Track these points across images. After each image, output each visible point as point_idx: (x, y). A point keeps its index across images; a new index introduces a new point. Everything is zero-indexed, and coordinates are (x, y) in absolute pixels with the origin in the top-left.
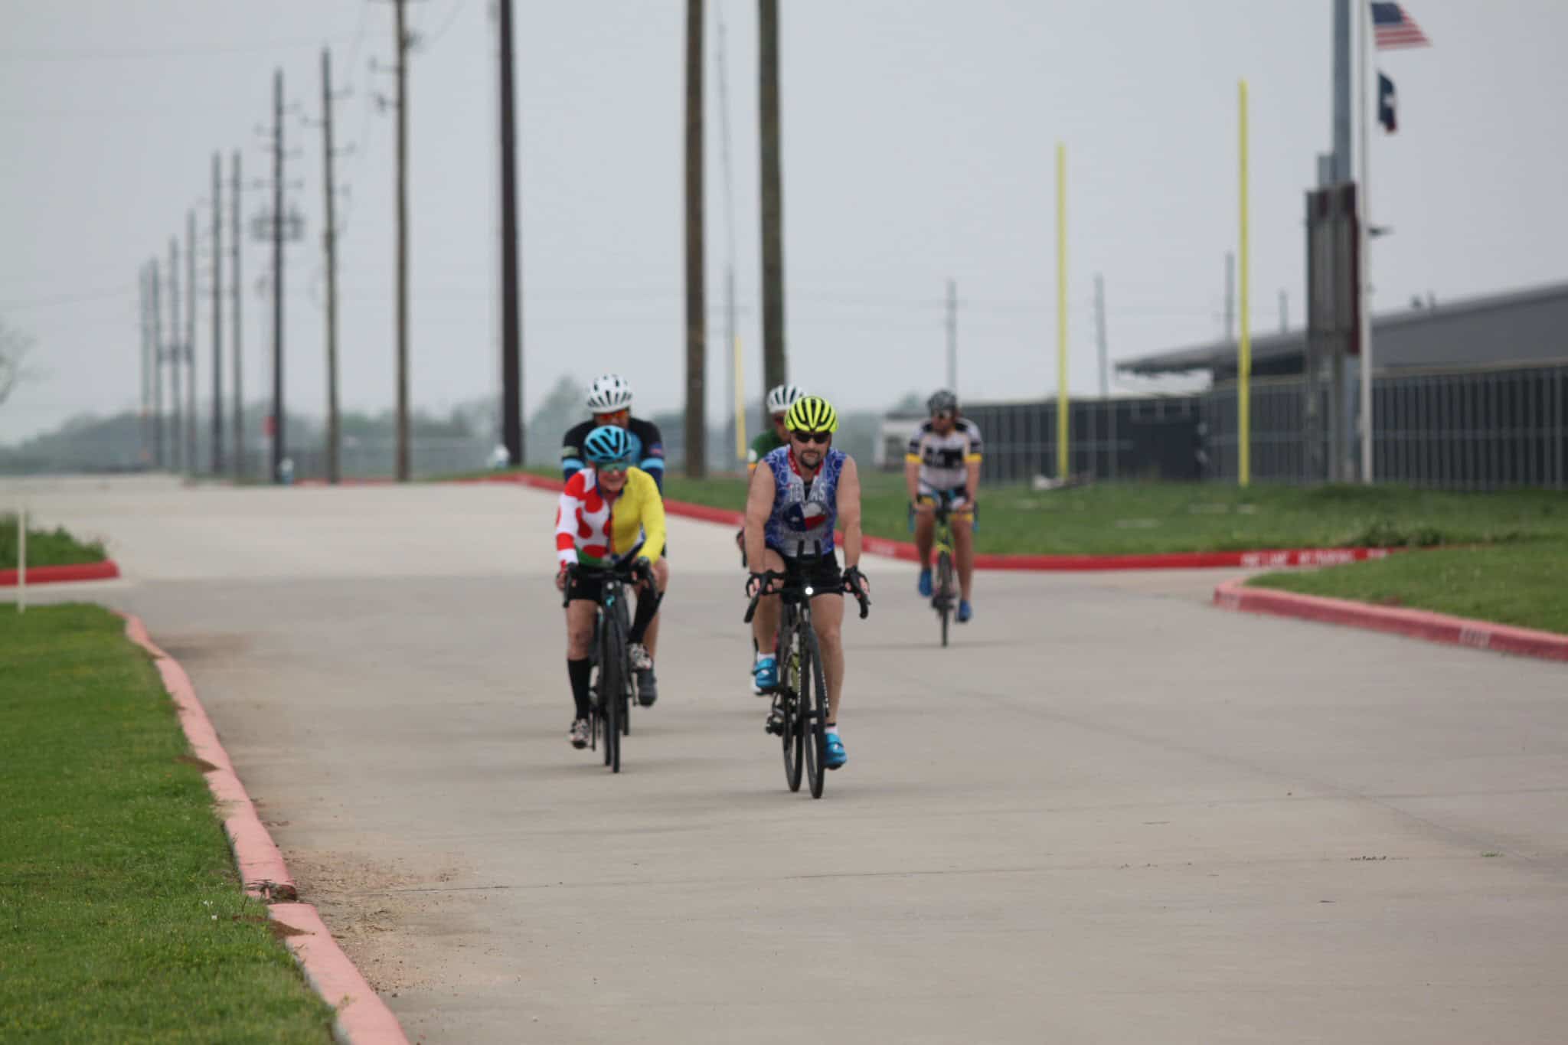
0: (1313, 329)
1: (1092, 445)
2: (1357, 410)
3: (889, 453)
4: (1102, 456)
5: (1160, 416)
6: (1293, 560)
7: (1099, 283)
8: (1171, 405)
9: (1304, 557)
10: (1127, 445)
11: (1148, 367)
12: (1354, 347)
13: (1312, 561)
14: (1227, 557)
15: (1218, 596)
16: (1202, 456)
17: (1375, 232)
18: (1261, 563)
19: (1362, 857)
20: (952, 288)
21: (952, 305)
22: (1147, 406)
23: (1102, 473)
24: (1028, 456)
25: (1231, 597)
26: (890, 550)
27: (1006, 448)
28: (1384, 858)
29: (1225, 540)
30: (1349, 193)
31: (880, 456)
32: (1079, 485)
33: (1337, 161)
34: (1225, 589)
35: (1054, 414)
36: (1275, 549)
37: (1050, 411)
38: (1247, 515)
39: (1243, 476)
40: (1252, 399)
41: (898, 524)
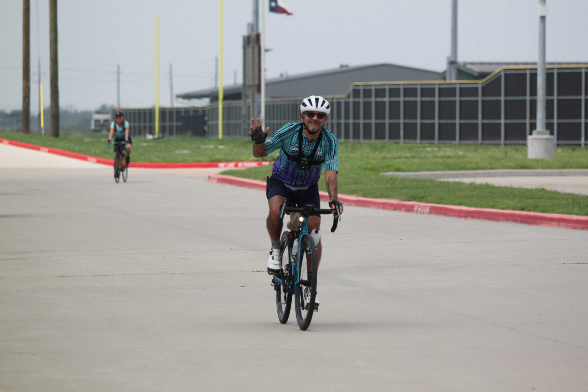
0: (244, 84)
1: (167, 124)
2: (259, 113)
3: (96, 125)
4: (171, 128)
5: (191, 114)
6: (236, 166)
7: (171, 66)
8: (196, 110)
9: (240, 164)
10: (180, 124)
11: (188, 97)
12: (259, 91)
13: (243, 166)
14: (213, 164)
15: (210, 177)
16: (206, 128)
17: (267, 50)
18: (225, 166)
19: (256, 271)
20: (119, 67)
21: (119, 73)
22: (187, 110)
23: (171, 133)
24: (145, 127)
25: (214, 178)
26: (95, 160)
27: (137, 124)
28: (264, 271)
29: (213, 158)
30: (258, 36)
31: (93, 126)
32: (163, 137)
33: (254, 26)
34: (212, 175)
35: (154, 113)
36: (230, 161)
37: (153, 111)
38: (221, 149)
39: (220, 135)
40: (224, 108)
41: (98, 151)
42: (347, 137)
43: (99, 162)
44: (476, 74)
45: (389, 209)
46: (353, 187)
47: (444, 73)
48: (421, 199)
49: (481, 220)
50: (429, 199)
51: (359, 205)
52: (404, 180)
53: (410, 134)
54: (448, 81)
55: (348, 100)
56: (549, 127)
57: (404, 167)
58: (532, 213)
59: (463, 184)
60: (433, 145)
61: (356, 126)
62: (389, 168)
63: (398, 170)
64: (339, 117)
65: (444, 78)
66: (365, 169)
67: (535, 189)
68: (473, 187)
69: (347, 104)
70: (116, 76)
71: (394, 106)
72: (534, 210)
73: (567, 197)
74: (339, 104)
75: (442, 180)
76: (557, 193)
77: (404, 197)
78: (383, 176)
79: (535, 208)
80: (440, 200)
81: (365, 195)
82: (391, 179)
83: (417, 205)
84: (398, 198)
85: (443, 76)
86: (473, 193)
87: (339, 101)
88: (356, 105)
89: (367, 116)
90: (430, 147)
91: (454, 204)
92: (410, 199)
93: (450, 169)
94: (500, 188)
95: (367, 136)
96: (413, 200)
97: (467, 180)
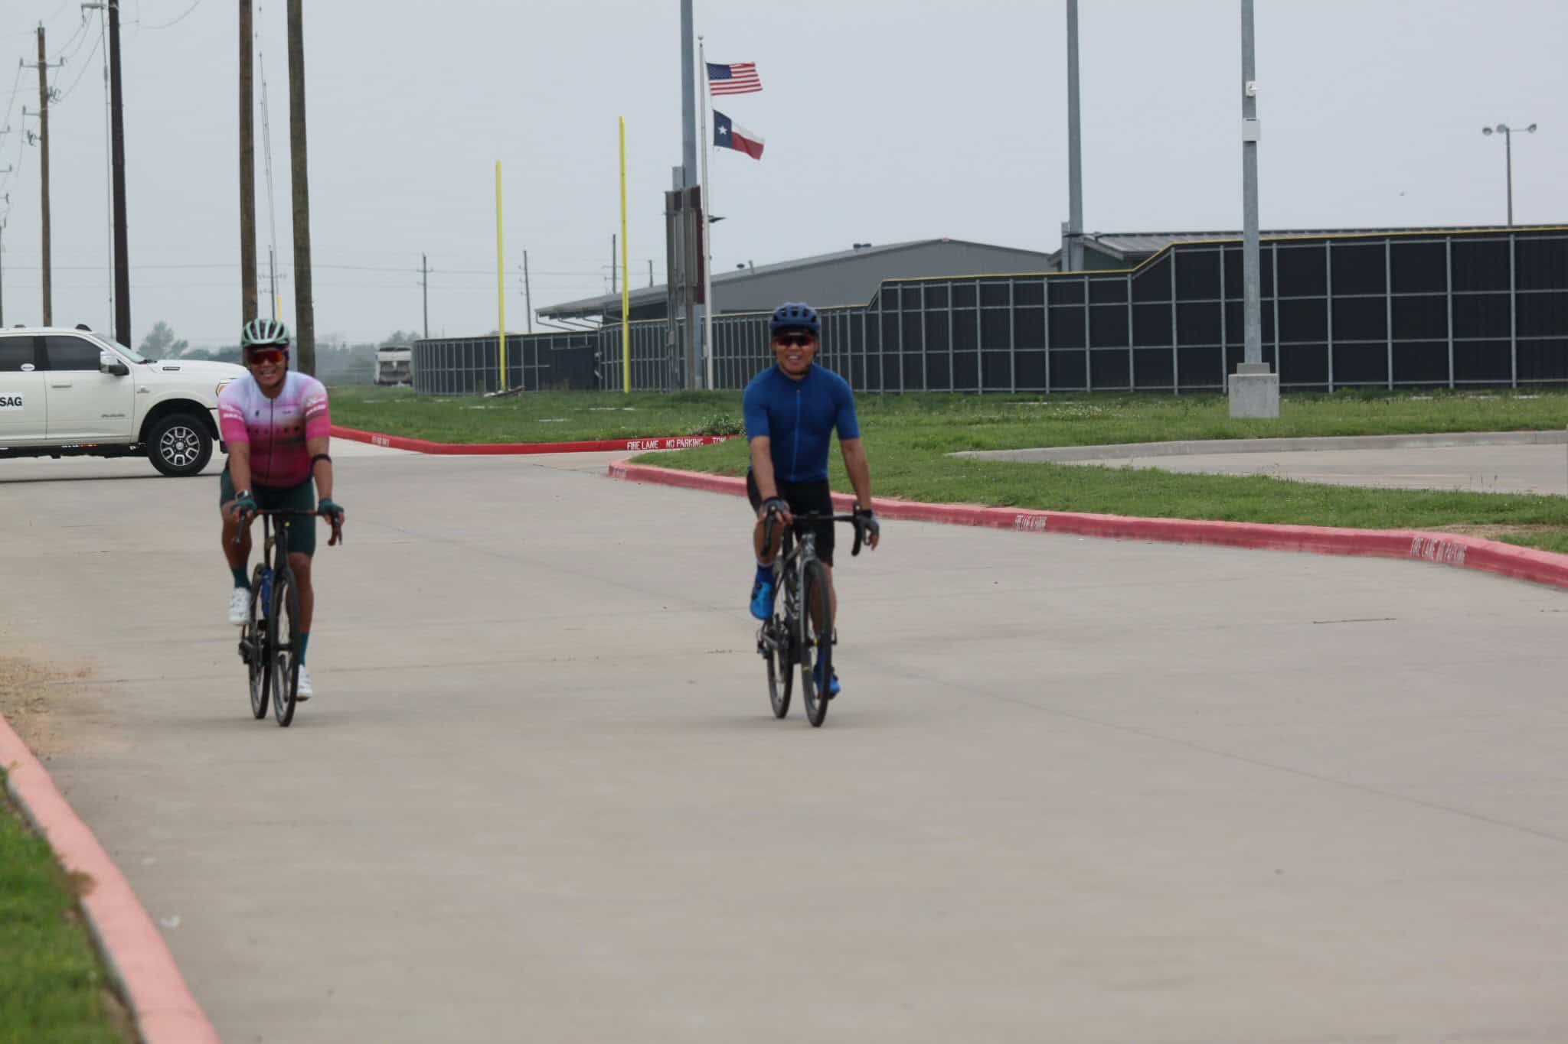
0: (671, 287)
1: (521, 366)
2: (702, 341)
3: (383, 372)
4: (530, 373)
5: (568, 345)
7: (525, 254)
8: (576, 338)
10: (546, 366)
11: (560, 313)
12: (700, 299)
14: (617, 443)
15: (612, 470)
16: (597, 374)
17: (713, 220)
19: (715, 650)
20: (425, 259)
21: (425, 271)
22: (559, 338)
23: (530, 386)
24: (479, 374)
25: (620, 470)
29: (617, 431)
30: (696, 192)
31: (377, 377)
32: (515, 393)
33: (687, 171)
34: (617, 464)
35: (498, 344)
36: (650, 437)
37: (495, 341)
38: (629, 413)
39: (626, 389)
40: (631, 332)
41: (391, 424)
42: (873, 384)
43: (393, 444)
44: (1120, 257)
45: (967, 523)
46: (894, 482)
47: (1059, 253)
48: (1030, 502)
49: (1147, 541)
50: (1044, 500)
51: (907, 518)
52: (991, 466)
53: (996, 377)
54: (1065, 272)
55: (875, 312)
56: (1267, 355)
57: (989, 440)
58: (1247, 525)
59: (1107, 470)
60: (1041, 397)
61: (891, 362)
62: (959, 443)
63: (978, 446)
64: (857, 346)
65: (1059, 265)
66: (915, 446)
67: (1249, 478)
68: (1128, 475)
69: (872, 319)
70: (421, 276)
71: (964, 322)
72: (1251, 520)
73: (1311, 491)
74: (856, 319)
75: (1067, 463)
76: (1292, 483)
77: (995, 499)
78: (951, 457)
79: (1254, 515)
80: (1067, 503)
81: (918, 497)
82: (968, 463)
83: (1022, 514)
84: (983, 502)
85: (1056, 259)
86: (1129, 488)
87: (855, 313)
88: (889, 320)
89: (912, 342)
90: (1036, 400)
91: (1093, 511)
92: (1007, 503)
93: (1080, 442)
94: (1180, 476)
95: (913, 381)
96: (1012, 505)
97: (1115, 464)
